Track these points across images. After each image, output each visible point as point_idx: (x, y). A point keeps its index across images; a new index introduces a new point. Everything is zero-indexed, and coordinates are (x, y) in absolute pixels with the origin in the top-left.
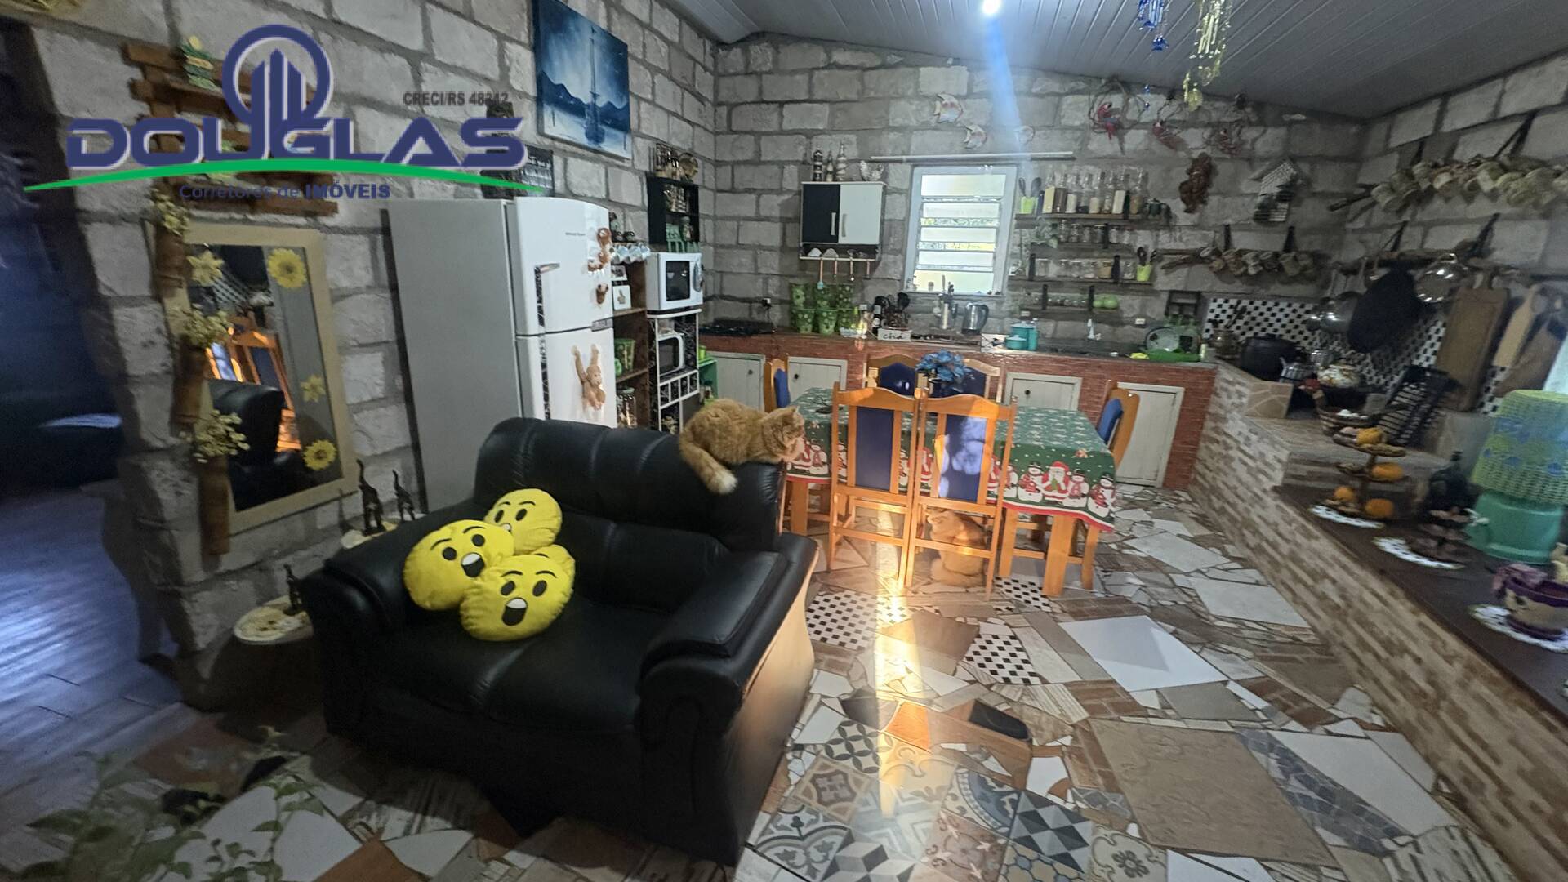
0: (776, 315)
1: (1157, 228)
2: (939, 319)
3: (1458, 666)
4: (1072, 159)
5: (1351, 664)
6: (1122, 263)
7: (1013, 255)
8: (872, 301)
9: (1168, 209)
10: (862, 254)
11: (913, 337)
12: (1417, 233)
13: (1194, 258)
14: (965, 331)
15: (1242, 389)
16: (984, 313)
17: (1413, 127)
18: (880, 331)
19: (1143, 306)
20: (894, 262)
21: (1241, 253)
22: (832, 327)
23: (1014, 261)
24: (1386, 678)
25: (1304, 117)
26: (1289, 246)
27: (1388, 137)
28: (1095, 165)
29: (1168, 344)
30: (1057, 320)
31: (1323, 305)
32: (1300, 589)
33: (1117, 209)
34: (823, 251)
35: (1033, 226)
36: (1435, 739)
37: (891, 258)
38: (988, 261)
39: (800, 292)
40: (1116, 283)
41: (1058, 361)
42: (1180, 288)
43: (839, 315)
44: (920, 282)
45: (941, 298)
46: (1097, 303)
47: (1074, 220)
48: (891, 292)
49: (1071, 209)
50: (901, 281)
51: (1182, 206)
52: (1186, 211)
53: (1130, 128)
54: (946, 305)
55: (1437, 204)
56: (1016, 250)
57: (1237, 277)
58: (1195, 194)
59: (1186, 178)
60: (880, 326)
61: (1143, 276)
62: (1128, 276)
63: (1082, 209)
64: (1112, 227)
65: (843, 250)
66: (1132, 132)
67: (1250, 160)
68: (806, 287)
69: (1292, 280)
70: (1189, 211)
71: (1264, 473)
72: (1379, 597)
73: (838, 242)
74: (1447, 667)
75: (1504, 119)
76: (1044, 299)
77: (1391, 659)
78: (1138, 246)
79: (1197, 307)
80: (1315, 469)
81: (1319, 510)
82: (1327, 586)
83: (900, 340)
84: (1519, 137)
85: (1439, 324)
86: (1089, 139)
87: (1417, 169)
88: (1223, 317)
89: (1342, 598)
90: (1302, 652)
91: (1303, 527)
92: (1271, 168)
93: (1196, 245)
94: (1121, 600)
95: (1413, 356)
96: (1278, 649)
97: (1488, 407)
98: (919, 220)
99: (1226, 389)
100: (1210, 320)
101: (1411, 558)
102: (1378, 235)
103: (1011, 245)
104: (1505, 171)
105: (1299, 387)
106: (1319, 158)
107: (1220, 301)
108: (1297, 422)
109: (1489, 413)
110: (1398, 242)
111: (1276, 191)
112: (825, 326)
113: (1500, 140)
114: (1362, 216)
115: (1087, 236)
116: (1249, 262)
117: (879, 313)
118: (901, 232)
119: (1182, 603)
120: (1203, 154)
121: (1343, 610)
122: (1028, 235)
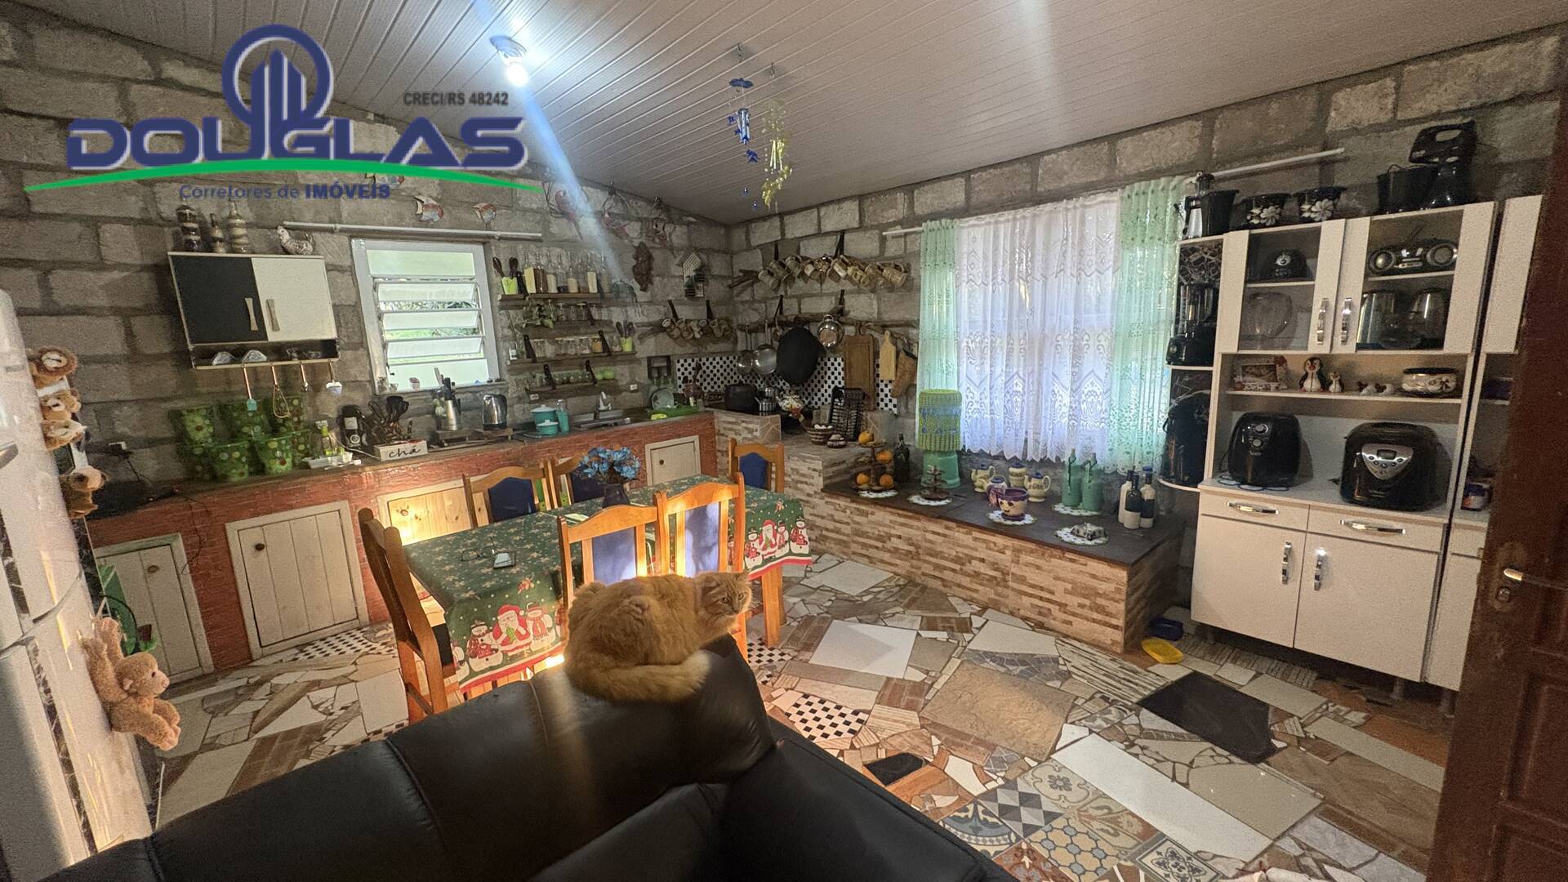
0: (146, 466)
1: (626, 304)
2: (444, 421)
3: (1008, 552)
4: (539, 240)
5: (937, 584)
6: (607, 337)
7: (505, 338)
8: (333, 415)
9: (630, 287)
10: (311, 354)
11: (428, 447)
12: (794, 302)
13: (658, 329)
14: (489, 427)
15: (751, 426)
17: (765, 233)
18: (381, 449)
19: (632, 374)
20: (356, 360)
21: (687, 321)
22: (289, 461)
23: (508, 345)
24: (966, 581)
25: (693, 220)
26: (710, 315)
27: (748, 239)
28: (561, 246)
29: (667, 402)
30: (566, 398)
31: (747, 355)
32: (872, 552)
33: (593, 289)
34: (239, 354)
35: (520, 307)
36: (1012, 601)
37: (353, 354)
38: (477, 347)
39: (197, 420)
40: (608, 356)
42: (654, 354)
45: (438, 395)
46: (598, 376)
47: (558, 300)
49: (553, 289)
51: (638, 285)
52: (641, 289)
53: (581, 216)
54: (450, 403)
55: (800, 283)
56: (507, 332)
57: (689, 341)
58: (643, 275)
59: (634, 262)
61: (627, 348)
62: (617, 349)
63: (563, 289)
64: (591, 305)
67: (672, 249)
68: (215, 413)
69: (716, 341)
70: (644, 289)
71: (802, 482)
72: (938, 534)
73: (266, 338)
74: (1002, 556)
75: (827, 234)
76: (550, 381)
77: (964, 568)
78: (615, 321)
79: (669, 368)
80: (835, 468)
81: (865, 494)
82: (895, 542)
83: (414, 454)
84: (840, 247)
85: (832, 360)
86: (549, 222)
87: (789, 262)
88: (686, 373)
89: (910, 545)
90: (911, 591)
91: (858, 509)
92: (686, 257)
93: (655, 318)
94: (809, 619)
95: (822, 382)
96: (902, 597)
97: (882, 405)
98: (376, 303)
99: (731, 430)
100: (680, 378)
101: (932, 503)
102: (763, 305)
103: (499, 328)
104: (847, 264)
105: (779, 416)
106: (710, 251)
107: (682, 361)
108: (790, 441)
109: (885, 409)
110: (781, 309)
111: (693, 274)
112: (278, 462)
113: (828, 246)
114: (746, 292)
115: (573, 316)
116: (695, 329)
117: (356, 427)
118: (355, 320)
119: (833, 598)
120: (641, 243)
121: (915, 553)
122: (517, 316)
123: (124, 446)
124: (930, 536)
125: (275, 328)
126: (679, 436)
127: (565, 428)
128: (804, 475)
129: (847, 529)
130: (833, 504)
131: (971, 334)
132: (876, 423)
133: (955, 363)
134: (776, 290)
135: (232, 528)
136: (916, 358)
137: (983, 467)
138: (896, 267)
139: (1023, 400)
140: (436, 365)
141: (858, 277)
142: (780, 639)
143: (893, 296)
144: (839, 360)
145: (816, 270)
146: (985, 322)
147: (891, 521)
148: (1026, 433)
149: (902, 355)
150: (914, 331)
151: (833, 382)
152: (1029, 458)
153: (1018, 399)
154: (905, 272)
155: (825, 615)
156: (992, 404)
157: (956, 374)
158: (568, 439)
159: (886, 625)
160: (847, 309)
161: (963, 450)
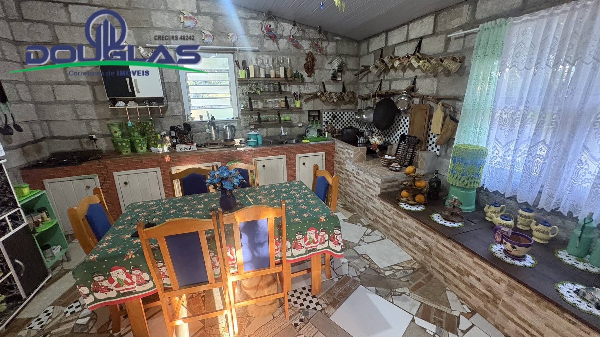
0: (103, 145)
1: (299, 84)
2: (210, 135)
4: (258, 51)
6: (288, 100)
7: (240, 99)
8: (168, 129)
9: (302, 75)
10: (154, 103)
11: (197, 146)
12: (387, 83)
13: (315, 96)
14: (226, 140)
15: (349, 151)
16: (233, 128)
17: (377, 44)
18: (177, 146)
19: (300, 118)
20: (177, 106)
21: (330, 93)
22: (145, 148)
23: (241, 102)
25: (340, 39)
26: (344, 90)
27: (368, 48)
28: (268, 55)
29: (314, 134)
30: (267, 128)
31: (360, 112)
33: (282, 75)
34: (126, 102)
35: (247, 84)
36: (498, 318)
37: (174, 104)
38: (228, 102)
39: (116, 128)
40: (288, 109)
41: (274, 149)
42: (312, 109)
43: (148, 140)
44: (195, 116)
45: (209, 124)
46: (282, 119)
47: (265, 81)
48: (178, 123)
49: (262, 76)
50: (184, 116)
51: (306, 74)
52: (308, 76)
53: (280, 38)
54: (212, 127)
55: (392, 72)
56: (242, 96)
57: (331, 103)
58: (310, 68)
59: (305, 62)
60: (177, 143)
61: (298, 105)
62: (292, 106)
63: (267, 75)
64: (282, 84)
65: (140, 101)
66: (281, 40)
67: (326, 55)
68: (120, 126)
69: (346, 103)
70: (309, 76)
71: (370, 188)
72: (447, 248)
73: (135, 96)
74: (497, 285)
75: (411, 40)
76: (259, 119)
77: (462, 277)
78: (293, 92)
79: (319, 117)
80: (390, 184)
81: (403, 205)
82: (416, 240)
83: (190, 150)
84: (419, 47)
85: (404, 118)
86: (264, 42)
87: (386, 59)
88: (328, 119)
89: (426, 246)
90: (420, 276)
91: (397, 213)
92: (334, 59)
93: (314, 91)
94: (346, 278)
95: (397, 130)
96: (413, 280)
97: (430, 148)
98: (186, 82)
99: (341, 151)
100: (324, 121)
101: (448, 224)
102: (372, 85)
103: (238, 94)
104: (420, 59)
105: (366, 147)
106: (347, 56)
107: (326, 113)
108: (370, 162)
109: (432, 150)
110: (380, 88)
111: (337, 68)
112: (140, 148)
113: (410, 48)
114: (364, 78)
115: (272, 88)
116: (334, 97)
117: (174, 135)
118: (177, 89)
119: (367, 266)
120: (310, 52)
121: (428, 252)
122: (246, 89)
123: (94, 136)
124: (441, 247)
125: (138, 92)
126: (315, 152)
127: (260, 143)
128: (371, 184)
129: (390, 222)
130: (384, 205)
131: (506, 107)
132: (423, 159)
133: (488, 127)
134: (379, 76)
135: (115, 174)
136: (457, 122)
137: (495, 205)
138: (454, 59)
139: (545, 163)
140: (208, 110)
141: (426, 67)
142: (320, 291)
143: (449, 79)
144: (408, 118)
145: (400, 64)
146: (521, 98)
147: (416, 227)
148: (542, 186)
149: (448, 118)
150: (460, 103)
151: (403, 131)
152: (540, 207)
153: (540, 161)
154: (460, 62)
155: (357, 279)
156: (513, 161)
157: (486, 136)
158: (261, 148)
159: (392, 303)
160: (417, 88)
161: (483, 187)
